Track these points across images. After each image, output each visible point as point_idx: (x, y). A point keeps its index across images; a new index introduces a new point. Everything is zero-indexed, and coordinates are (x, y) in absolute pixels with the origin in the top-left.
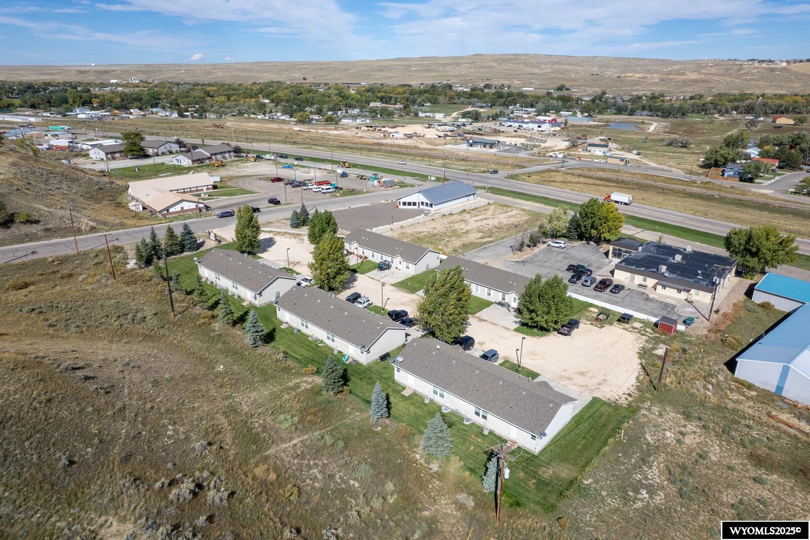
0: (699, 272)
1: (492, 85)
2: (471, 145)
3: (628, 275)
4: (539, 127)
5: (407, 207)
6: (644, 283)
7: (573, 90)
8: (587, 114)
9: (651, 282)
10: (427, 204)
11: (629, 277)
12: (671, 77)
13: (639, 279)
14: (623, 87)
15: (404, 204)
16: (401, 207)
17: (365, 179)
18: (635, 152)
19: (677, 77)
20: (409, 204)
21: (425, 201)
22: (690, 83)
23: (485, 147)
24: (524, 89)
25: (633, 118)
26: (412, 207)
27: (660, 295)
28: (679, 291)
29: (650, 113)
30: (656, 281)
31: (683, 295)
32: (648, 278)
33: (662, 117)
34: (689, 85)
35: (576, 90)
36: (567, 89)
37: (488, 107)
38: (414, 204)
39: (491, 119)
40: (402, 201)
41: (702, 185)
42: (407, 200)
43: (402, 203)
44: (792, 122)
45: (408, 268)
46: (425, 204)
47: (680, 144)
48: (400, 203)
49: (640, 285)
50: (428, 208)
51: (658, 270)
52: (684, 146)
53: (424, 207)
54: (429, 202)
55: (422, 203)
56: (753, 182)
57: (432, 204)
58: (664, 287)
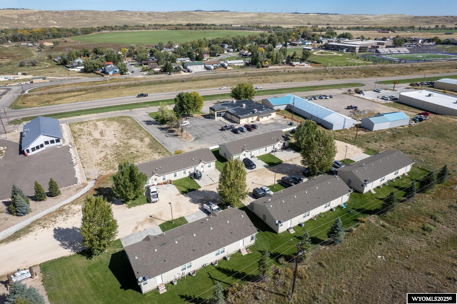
5: (37, 151)
10: (52, 142)
11: (246, 120)
15: (33, 149)
16: (31, 153)
20: (38, 148)
21: (49, 139)
26: (41, 149)
27: (263, 122)
30: (256, 117)
31: (269, 117)
32: (253, 117)
38: (42, 146)
40: (30, 148)
42: (34, 145)
43: (30, 150)
44: (52, 44)
45: (210, 166)
46: (50, 142)
47: (32, 64)
48: (28, 151)
49: (251, 122)
50: (55, 144)
51: (254, 112)
52: (34, 65)
53: (50, 145)
54: (54, 139)
55: (47, 143)
56: (125, 74)
57: (59, 139)
58: (262, 117)
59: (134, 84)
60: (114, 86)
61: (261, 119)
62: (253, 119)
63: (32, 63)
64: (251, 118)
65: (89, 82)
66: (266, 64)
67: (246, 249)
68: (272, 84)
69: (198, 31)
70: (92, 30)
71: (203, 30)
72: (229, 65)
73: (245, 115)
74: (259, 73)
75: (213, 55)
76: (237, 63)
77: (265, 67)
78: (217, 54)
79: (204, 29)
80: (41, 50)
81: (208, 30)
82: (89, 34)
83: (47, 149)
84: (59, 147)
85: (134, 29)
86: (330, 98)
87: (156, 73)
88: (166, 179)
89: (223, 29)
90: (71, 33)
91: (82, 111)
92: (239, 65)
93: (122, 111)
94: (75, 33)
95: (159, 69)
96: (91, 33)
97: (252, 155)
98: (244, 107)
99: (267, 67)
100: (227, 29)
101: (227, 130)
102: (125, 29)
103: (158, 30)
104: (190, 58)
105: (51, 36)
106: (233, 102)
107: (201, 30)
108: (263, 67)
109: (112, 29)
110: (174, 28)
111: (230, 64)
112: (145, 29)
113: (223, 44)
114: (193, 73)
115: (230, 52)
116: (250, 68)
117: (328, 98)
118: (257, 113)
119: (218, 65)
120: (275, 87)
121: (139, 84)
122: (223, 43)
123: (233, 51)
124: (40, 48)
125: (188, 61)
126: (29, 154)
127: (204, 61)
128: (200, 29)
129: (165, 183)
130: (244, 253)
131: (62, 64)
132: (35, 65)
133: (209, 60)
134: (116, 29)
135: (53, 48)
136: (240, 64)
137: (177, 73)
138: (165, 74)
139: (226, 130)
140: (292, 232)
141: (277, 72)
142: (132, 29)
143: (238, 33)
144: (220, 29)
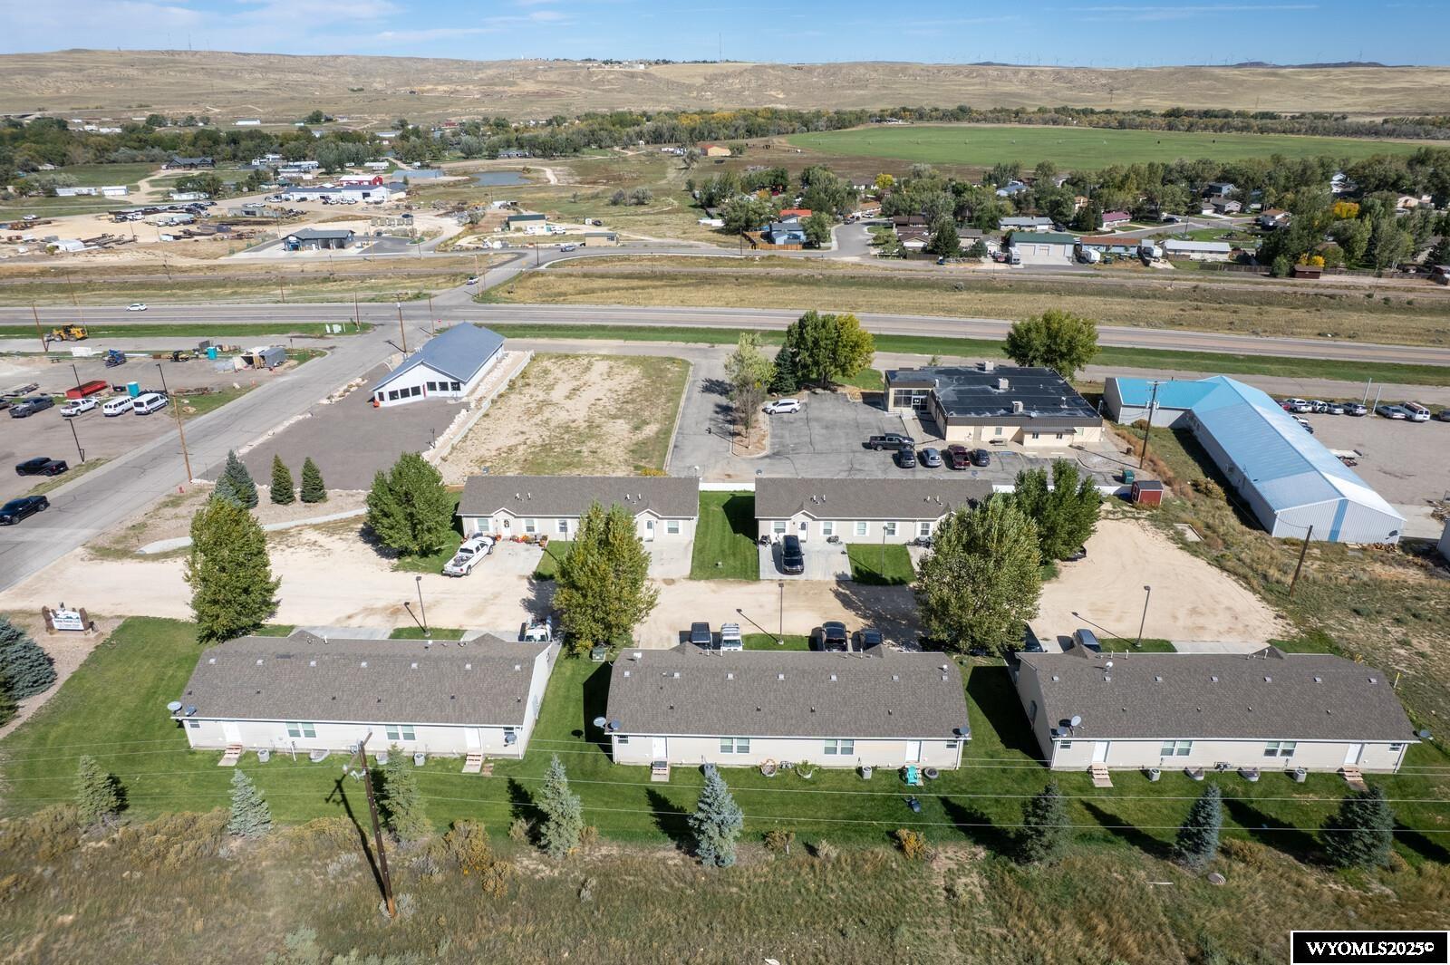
0: (1064, 398)
1: (164, 118)
2: (295, 248)
3: (971, 429)
4: (366, 195)
5: (401, 401)
6: (997, 437)
7: (340, 121)
8: (418, 164)
9: (1009, 432)
10: (444, 386)
11: (972, 433)
12: (497, 89)
13: (988, 433)
14: (428, 109)
15: (393, 395)
16: (387, 403)
17: (187, 359)
18: (589, 221)
19: (506, 88)
20: (405, 393)
21: (438, 378)
22: (532, 98)
23: (327, 246)
24: (240, 123)
25: (501, 162)
26: (411, 399)
27: (1033, 449)
28: (1059, 435)
29: (520, 152)
30: (1016, 429)
31: (1066, 440)
32: (1004, 428)
33: (544, 156)
34: (531, 101)
35: (345, 120)
36: (328, 120)
37: (208, 164)
38: (416, 391)
39: (245, 189)
40: (386, 390)
41: (766, 262)
42: (397, 384)
43: (387, 396)
44: (728, 153)
45: (675, 530)
46: (438, 386)
47: (634, 200)
48: (381, 397)
49: (991, 442)
50: (450, 393)
51: (1010, 410)
52: (640, 203)
53: (438, 393)
54: (449, 381)
55: (432, 386)
56: (819, 248)
57: (458, 384)
58: (1036, 435)
59: (806, 277)
60: (749, 277)
61: (1028, 439)
62: (999, 432)
63: (637, 198)
64: (994, 428)
65: (707, 258)
66: (1316, 263)
67: (487, 761)
68: (1254, 337)
69: (1198, 134)
70: (860, 118)
71: (1215, 131)
72: (1165, 256)
73: (973, 415)
74: (1249, 293)
75: (1147, 217)
76: (1202, 252)
77: (1303, 275)
78: (1165, 215)
79: (1221, 129)
80: (689, 165)
81: (1234, 133)
82: (846, 127)
83: (429, 402)
84: (453, 402)
85: (985, 120)
86: (1347, 412)
87: (904, 255)
88: (536, 531)
89: (1299, 131)
90: (797, 125)
91: (603, 328)
92: (1209, 258)
93: (691, 345)
94: (806, 126)
95: (921, 244)
96: (854, 126)
97: (833, 534)
98: (1001, 391)
99: (1315, 275)
100: (1314, 131)
101: (885, 449)
102: (958, 120)
103: (1061, 127)
104: (1053, 219)
105: (742, 131)
106: (982, 367)
107: (1210, 134)
108: (1293, 274)
109: (921, 116)
110: (1115, 123)
111: (1175, 251)
112: (1019, 122)
113: (1218, 185)
114: (1020, 266)
115: (1227, 213)
116: (1243, 273)
117: (1338, 411)
118: (1022, 415)
119: (1127, 249)
120: (1240, 350)
121: (819, 280)
122: (1218, 180)
123: (1238, 209)
124: (688, 160)
125: (1046, 227)
126: (382, 404)
127: (1101, 233)
128: (1206, 128)
129: (527, 541)
130: (471, 768)
131: (702, 207)
132: (643, 204)
133: (1118, 232)
134: (931, 118)
135: (722, 162)
136: (1214, 255)
137: (969, 261)
138: (930, 259)
139: (879, 448)
140: (659, 777)
141: (1332, 297)
142: (978, 121)
143: (1351, 146)
144: (1284, 132)
